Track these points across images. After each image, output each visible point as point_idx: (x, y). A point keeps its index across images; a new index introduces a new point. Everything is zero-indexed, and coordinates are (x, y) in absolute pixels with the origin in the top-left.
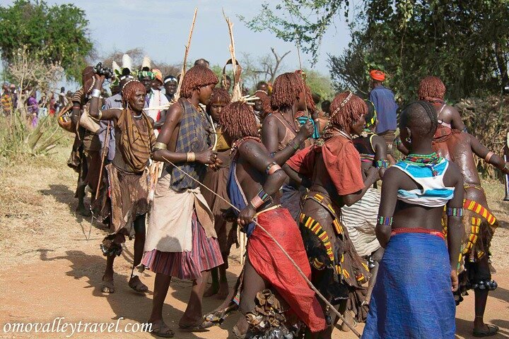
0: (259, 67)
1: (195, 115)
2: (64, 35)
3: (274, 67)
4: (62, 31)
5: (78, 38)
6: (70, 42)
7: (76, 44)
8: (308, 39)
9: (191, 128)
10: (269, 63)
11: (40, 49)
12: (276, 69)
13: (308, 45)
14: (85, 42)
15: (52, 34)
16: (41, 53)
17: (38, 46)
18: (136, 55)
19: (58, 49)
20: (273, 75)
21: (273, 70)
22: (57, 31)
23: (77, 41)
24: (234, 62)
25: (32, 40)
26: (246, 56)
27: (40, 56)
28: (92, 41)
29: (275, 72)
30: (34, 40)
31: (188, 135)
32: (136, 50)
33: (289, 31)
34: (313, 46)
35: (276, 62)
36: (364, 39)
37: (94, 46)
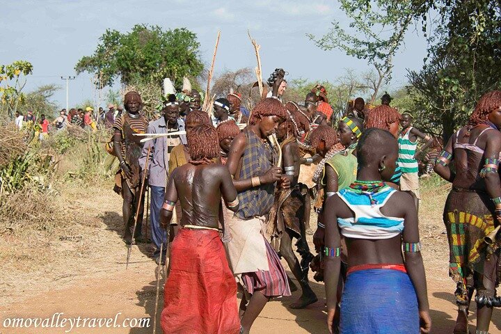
0: (362, 81)
1: (259, 145)
2: (176, 58)
3: (377, 82)
4: (175, 54)
5: (190, 60)
6: (182, 64)
7: (187, 66)
8: (381, 56)
9: (254, 158)
10: (372, 79)
11: (155, 72)
12: (379, 84)
13: (382, 62)
14: (196, 64)
15: (165, 57)
16: (156, 76)
17: (153, 69)
18: (245, 74)
19: (171, 71)
20: (376, 90)
21: (376, 85)
22: (170, 54)
23: (189, 63)
24: (260, 85)
25: (147, 63)
26: (349, 72)
27: (155, 78)
28: (203, 62)
29: (378, 87)
30: (149, 64)
31: (251, 165)
32: (245, 69)
33: (359, 48)
34: (386, 62)
35: (379, 76)
36: (441, 53)
37: (205, 68)
